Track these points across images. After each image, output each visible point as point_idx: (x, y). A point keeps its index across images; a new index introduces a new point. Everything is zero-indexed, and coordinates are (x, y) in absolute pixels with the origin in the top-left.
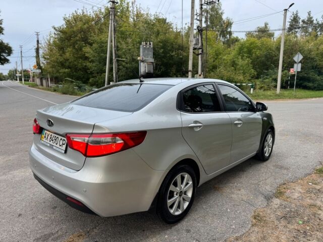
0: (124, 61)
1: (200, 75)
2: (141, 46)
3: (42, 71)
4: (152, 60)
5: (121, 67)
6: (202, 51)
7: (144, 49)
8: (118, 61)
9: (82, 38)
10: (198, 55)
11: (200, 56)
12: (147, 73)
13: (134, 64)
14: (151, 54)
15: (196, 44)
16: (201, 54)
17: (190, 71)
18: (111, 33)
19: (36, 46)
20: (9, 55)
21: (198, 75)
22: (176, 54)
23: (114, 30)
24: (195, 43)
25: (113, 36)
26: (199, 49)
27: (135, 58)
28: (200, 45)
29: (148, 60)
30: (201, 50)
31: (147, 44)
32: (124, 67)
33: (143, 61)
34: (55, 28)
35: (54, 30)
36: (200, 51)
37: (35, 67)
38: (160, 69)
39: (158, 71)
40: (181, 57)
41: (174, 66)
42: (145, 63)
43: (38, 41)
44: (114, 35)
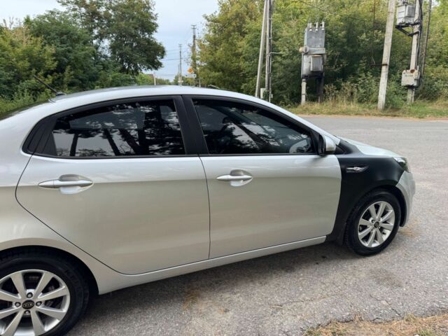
0: (281, 55)
1: (412, 71)
2: (306, 30)
3: (197, 75)
4: (323, 51)
5: (276, 65)
6: (421, 28)
7: (311, 34)
8: (273, 56)
9: (237, 26)
10: (412, 35)
11: (415, 37)
12: (312, 72)
13: (296, 59)
14: (322, 40)
15: (409, 16)
16: (417, 33)
17: (386, 65)
18: (266, 15)
19: (192, 44)
20: (162, 58)
21: (409, 71)
22: (367, 38)
23: (270, 10)
24: (407, 15)
25: (268, 19)
26: (415, 24)
27: (296, 49)
28: (417, 16)
29: (315, 51)
30: (418, 26)
31: (315, 26)
32: (281, 64)
33: (306, 54)
34: (206, 17)
35: (206, 20)
36: (416, 29)
37: (190, 71)
38: (339, 63)
39: (336, 68)
40: (377, 41)
41: (364, 58)
42: (310, 56)
43: (194, 37)
44: (270, 17)
